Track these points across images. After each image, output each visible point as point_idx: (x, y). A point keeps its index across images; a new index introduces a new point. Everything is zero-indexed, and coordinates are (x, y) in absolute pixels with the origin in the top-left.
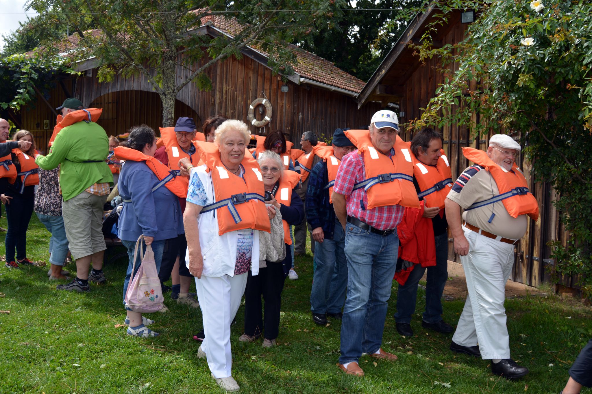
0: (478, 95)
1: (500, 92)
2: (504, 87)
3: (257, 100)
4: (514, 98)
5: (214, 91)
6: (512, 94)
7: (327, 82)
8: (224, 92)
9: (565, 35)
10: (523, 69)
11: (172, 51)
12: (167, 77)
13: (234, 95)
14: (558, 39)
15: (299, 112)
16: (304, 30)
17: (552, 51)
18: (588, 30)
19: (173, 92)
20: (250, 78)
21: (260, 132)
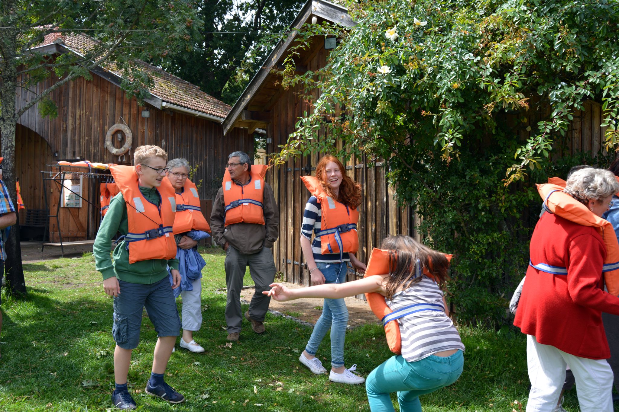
0: (340, 121)
1: (361, 118)
2: (364, 113)
3: (115, 126)
4: (374, 125)
5: (66, 115)
6: (372, 121)
7: (191, 107)
8: (78, 117)
9: (419, 64)
10: (381, 96)
11: (11, 71)
12: (6, 100)
13: (89, 120)
14: (412, 68)
15: (162, 138)
16: (160, 53)
17: (407, 79)
18: (440, 59)
19: (14, 117)
20: (106, 101)
21: (119, 160)
